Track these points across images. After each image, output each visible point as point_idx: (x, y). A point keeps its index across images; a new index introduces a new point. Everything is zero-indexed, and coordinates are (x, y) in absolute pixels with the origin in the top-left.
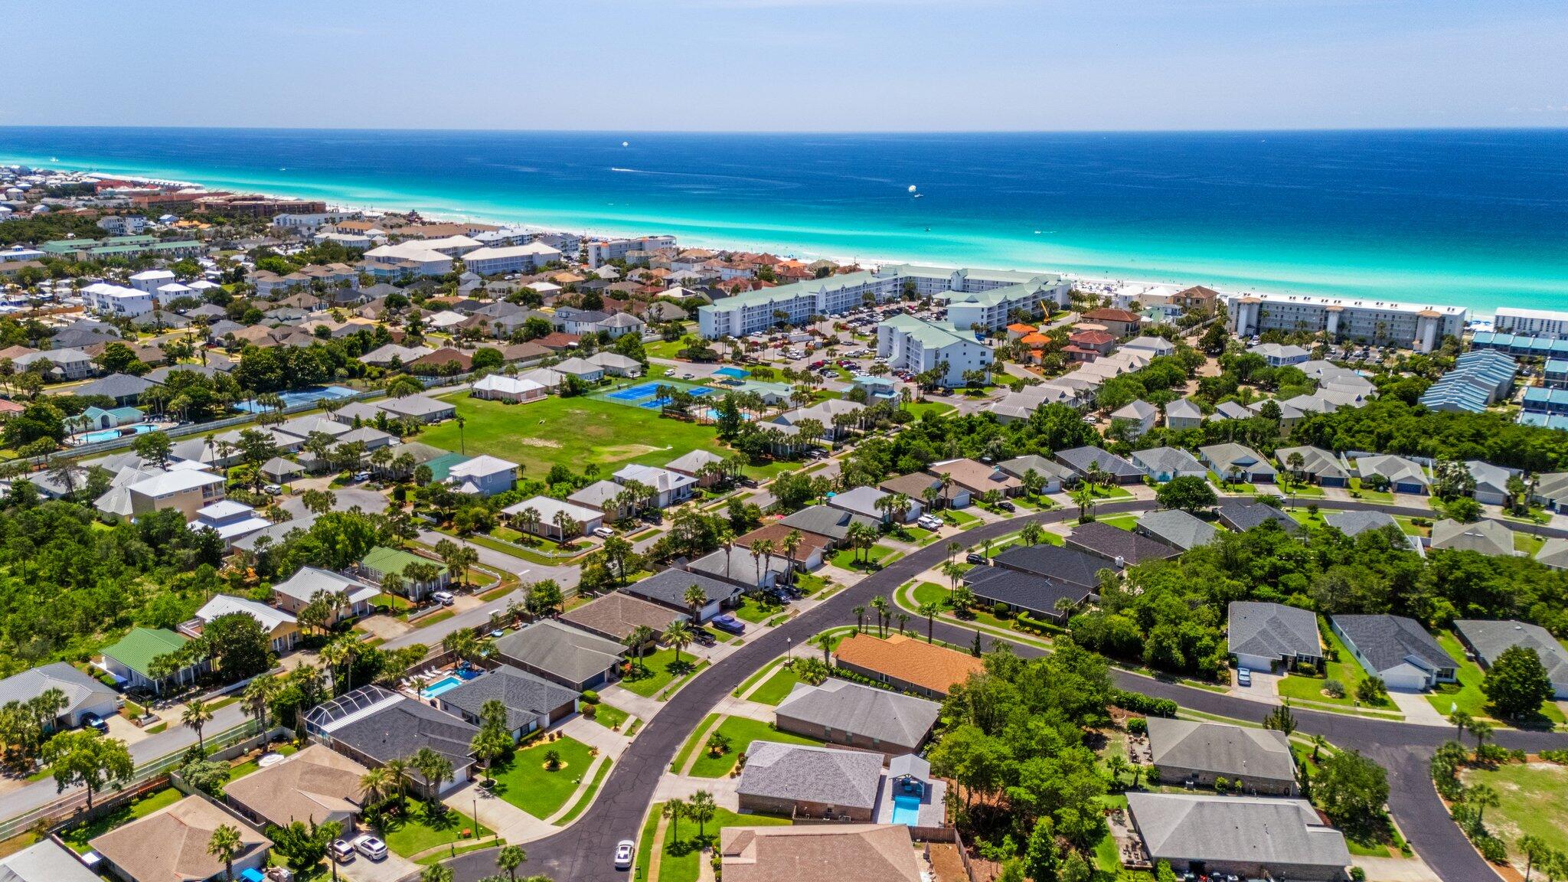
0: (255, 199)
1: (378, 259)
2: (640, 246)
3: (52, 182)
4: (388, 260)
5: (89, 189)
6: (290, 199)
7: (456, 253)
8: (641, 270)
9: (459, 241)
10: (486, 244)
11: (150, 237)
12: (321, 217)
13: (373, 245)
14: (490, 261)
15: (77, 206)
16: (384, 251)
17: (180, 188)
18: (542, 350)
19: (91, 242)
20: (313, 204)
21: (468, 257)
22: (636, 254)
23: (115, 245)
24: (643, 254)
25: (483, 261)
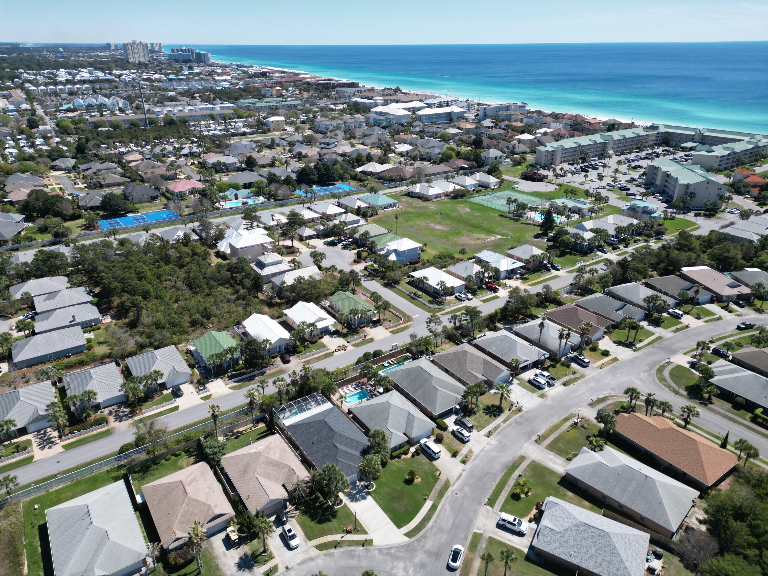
0: (329, 80)
1: (376, 113)
2: (507, 108)
3: (251, 71)
4: (381, 114)
5: (264, 74)
6: (344, 80)
7: (414, 110)
8: (507, 123)
9: (417, 104)
10: (429, 106)
11: (280, 99)
12: (356, 89)
13: (376, 105)
14: (429, 115)
15: (258, 83)
16: (379, 109)
17: (300, 74)
18: (448, 169)
19: (257, 100)
20: (353, 83)
21: (420, 113)
22: (505, 113)
23: (266, 102)
24: (508, 113)
25: (426, 115)
